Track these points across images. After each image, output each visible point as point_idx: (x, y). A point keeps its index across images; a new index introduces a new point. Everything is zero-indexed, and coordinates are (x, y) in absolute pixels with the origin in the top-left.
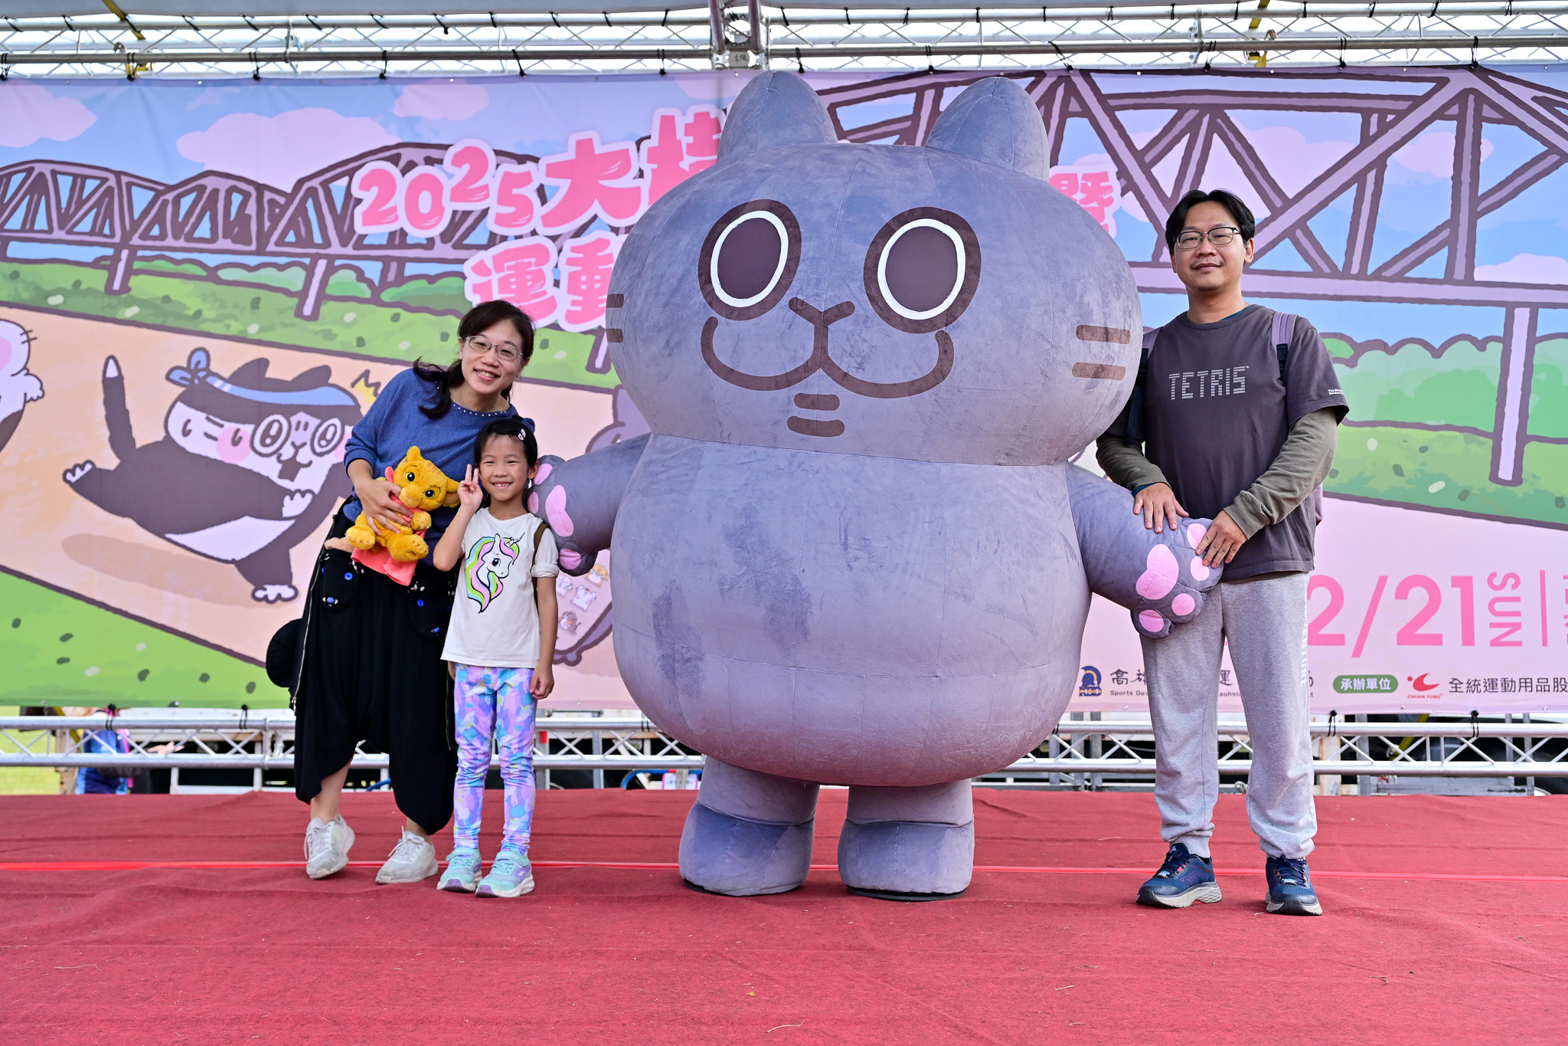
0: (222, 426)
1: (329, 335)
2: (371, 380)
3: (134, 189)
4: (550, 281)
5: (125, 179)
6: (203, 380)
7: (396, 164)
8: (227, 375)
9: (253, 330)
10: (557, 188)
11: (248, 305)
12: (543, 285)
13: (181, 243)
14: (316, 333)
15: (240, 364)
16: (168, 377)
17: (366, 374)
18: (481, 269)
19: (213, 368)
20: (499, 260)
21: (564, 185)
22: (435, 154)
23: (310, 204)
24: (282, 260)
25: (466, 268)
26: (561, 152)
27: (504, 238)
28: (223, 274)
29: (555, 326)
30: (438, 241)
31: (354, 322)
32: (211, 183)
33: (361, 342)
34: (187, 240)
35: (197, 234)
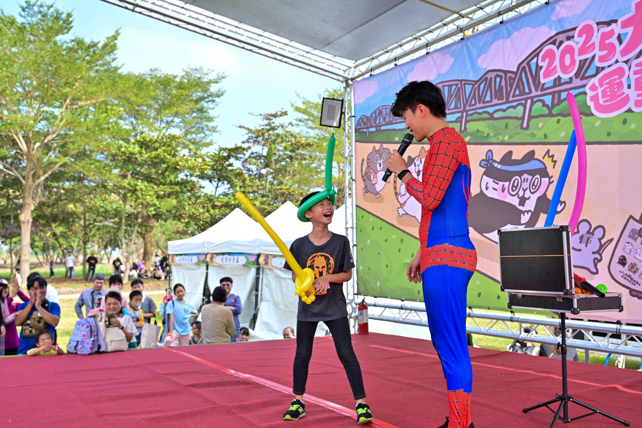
0: (498, 184)
1: (533, 135)
2: (550, 154)
3: (466, 86)
4: (626, 86)
5: (463, 82)
6: (491, 164)
7: (555, 45)
8: (498, 160)
9: (506, 138)
10: (627, 33)
11: (504, 127)
12: (622, 89)
13: (481, 105)
14: (528, 135)
15: (503, 155)
16: (480, 165)
17: (548, 152)
18: (593, 88)
19: (494, 158)
20: (601, 81)
21: (630, 30)
22: (570, 34)
23: (523, 75)
24: (515, 104)
25: (587, 89)
26: (628, 13)
27: (603, 68)
28: (496, 115)
29: (630, 111)
30: (574, 78)
31: (543, 127)
32: (489, 76)
33: (545, 136)
34: (483, 103)
35: (486, 100)
